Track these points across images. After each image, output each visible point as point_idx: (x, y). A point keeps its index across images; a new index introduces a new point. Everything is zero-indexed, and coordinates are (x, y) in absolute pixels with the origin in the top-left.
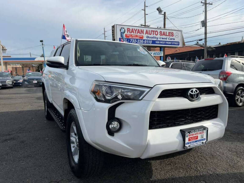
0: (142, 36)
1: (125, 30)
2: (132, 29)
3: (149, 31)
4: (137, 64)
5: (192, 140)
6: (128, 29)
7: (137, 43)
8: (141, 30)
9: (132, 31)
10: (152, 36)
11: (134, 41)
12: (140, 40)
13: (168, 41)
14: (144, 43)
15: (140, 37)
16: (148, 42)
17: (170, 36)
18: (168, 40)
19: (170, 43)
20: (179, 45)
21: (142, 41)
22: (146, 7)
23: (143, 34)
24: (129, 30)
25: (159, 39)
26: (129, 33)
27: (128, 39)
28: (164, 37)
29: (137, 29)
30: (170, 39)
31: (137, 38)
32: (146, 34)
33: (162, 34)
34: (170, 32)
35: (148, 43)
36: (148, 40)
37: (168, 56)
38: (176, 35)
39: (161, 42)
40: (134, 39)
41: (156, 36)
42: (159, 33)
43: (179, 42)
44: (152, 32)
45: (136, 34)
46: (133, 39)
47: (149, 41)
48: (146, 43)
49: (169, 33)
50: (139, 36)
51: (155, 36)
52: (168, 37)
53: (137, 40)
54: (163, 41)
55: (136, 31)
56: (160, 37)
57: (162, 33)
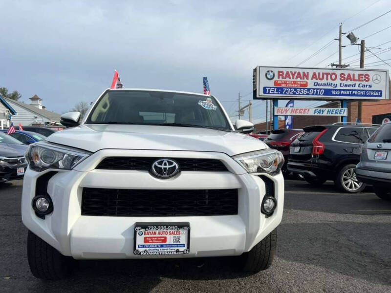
0: (305, 83)
1: (274, 74)
2: (287, 73)
3: (319, 74)
4: (180, 124)
5: (152, 242)
6: (279, 72)
7: (295, 94)
8: (304, 73)
9: (286, 75)
10: (324, 81)
11: (290, 91)
12: (300, 89)
13: (358, 90)
14: (308, 94)
15: (301, 84)
16: (317, 92)
17: (362, 81)
18: (357, 88)
19: (361, 93)
20: (381, 96)
21: (305, 91)
22: (342, 34)
23: (307, 79)
24: (281, 73)
25: (338, 88)
26: (281, 79)
27: (278, 89)
28: (349, 82)
29: (295, 72)
30: (361, 86)
31: (296, 86)
32: (312, 79)
33: (344, 78)
34: (362, 75)
35: (316, 94)
36: (317, 89)
37: (385, 118)
38: (375, 78)
39: (342, 92)
40: (291, 88)
41: (334, 82)
42: (339, 77)
43: (381, 91)
44: (325, 76)
45: (295, 80)
46: (287, 88)
47: (319, 91)
48: (313, 94)
49: (360, 75)
50: (299, 83)
51: (330, 81)
52: (357, 83)
53: (295, 89)
54: (347, 90)
55: (293, 75)
56: (341, 84)
57: (346, 77)
